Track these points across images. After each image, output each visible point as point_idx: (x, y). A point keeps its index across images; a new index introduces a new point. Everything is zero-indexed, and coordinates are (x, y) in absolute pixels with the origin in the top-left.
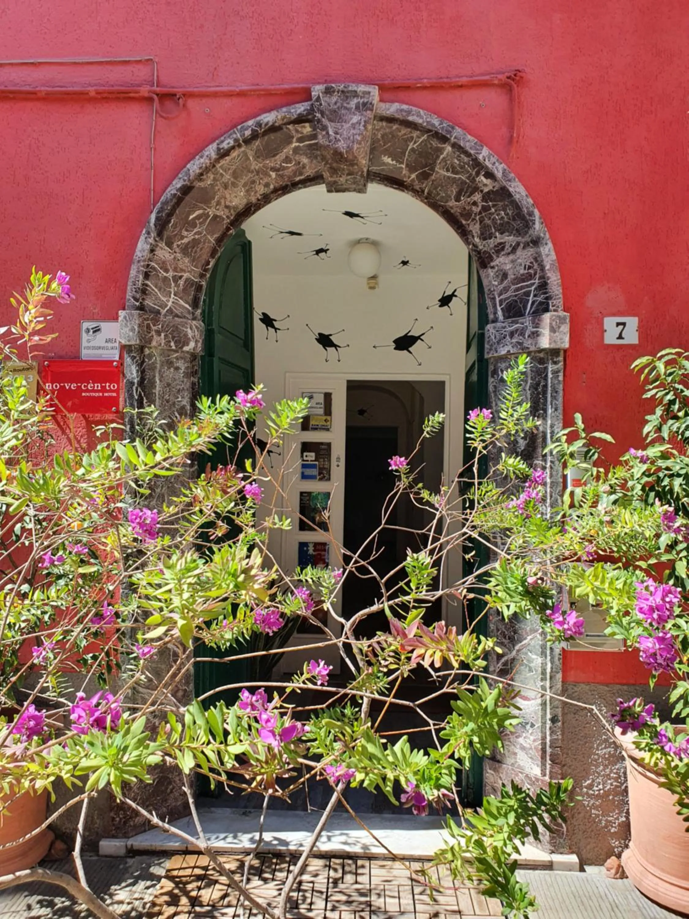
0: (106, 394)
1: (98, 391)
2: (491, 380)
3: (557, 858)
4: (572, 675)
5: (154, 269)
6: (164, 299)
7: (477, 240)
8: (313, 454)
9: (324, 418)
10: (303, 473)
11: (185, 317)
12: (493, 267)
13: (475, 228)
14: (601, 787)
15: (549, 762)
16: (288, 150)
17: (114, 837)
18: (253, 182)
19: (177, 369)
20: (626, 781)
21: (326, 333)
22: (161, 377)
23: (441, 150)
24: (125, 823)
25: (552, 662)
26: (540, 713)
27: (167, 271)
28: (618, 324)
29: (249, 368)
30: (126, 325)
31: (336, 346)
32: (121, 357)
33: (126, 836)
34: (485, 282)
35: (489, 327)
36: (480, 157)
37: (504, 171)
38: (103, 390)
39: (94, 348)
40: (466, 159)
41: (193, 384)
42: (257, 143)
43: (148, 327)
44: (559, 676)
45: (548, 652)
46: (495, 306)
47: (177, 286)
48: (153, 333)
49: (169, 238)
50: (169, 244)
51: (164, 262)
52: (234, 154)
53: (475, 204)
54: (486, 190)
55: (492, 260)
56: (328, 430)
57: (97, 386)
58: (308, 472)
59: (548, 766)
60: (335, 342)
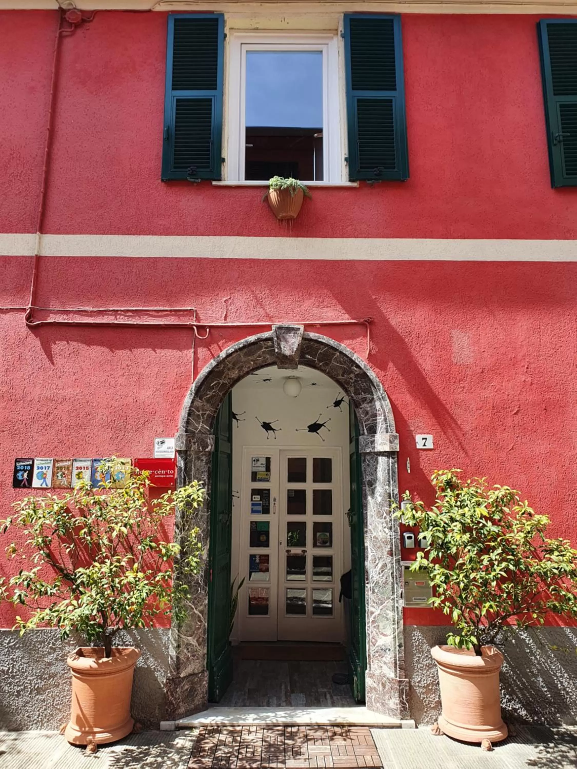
0: (168, 476)
1: (163, 474)
2: (363, 464)
3: (404, 722)
4: (408, 620)
5: (193, 411)
6: (197, 425)
7: (353, 395)
8: (259, 497)
9: (266, 473)
10: (252, 509)
11: (206, 434)
12: (361, 408)
13: (352, 389)
14: (425, 682)
15: (398, 669)
16: (260, 352)
17: (167, 720)
18: (242, 367)
19: (202, 460)
20: (438, 678)
21: (267, 422)
22: (195, 465)
23: (335, 354)
24: (174, 712)
25: (398, 614)
26: (393, 643)
27: (199, 412)
28: (423, 439)
29: (229, 452)
30: (179, 441)
31: (273, 430)
32: (176, 456)
33: (174, 719)
34: (358, 415)
35: (360, 437)
36: (353, 359)
37: (365, 365)
38: (166, 474)
39: (161, 452)
40: (346, 359)
41: (209, 468)
42: (245, 350)
43: (190, 441)
44: (402, 622)
45: (396, 609)
46: (363, 427)
47: (203, 418)
48: (192, 444)
49: (201, 396)
50: (201, 399)
51: (198, 407)
52: (234, 355)
53: (351, 378)
54: (356, 373)
55: (360, 405)
56: (268, 481)
57: (163, 472)
58: (256, 508)
59: (398, 672)
60: (273, 427)
